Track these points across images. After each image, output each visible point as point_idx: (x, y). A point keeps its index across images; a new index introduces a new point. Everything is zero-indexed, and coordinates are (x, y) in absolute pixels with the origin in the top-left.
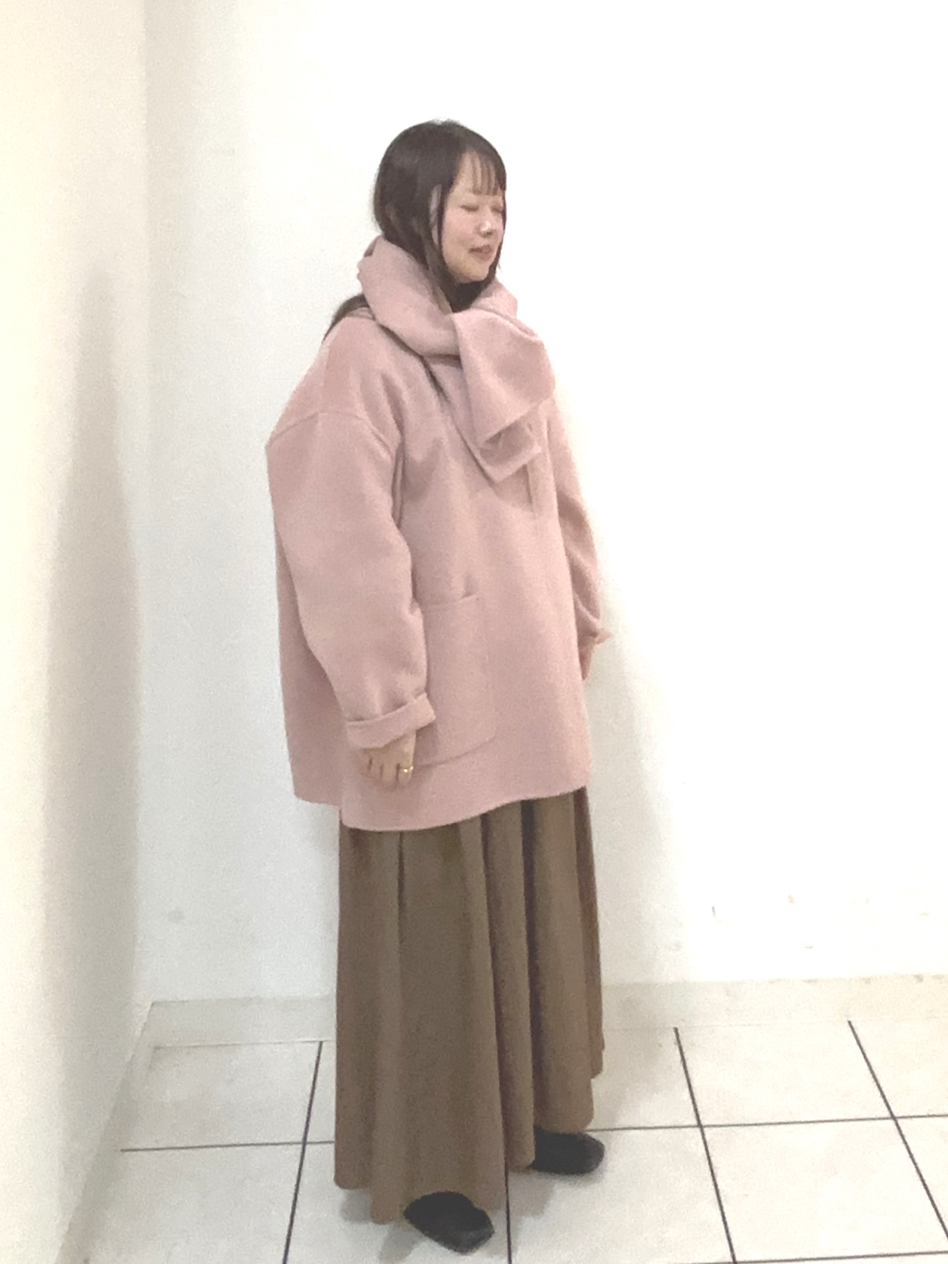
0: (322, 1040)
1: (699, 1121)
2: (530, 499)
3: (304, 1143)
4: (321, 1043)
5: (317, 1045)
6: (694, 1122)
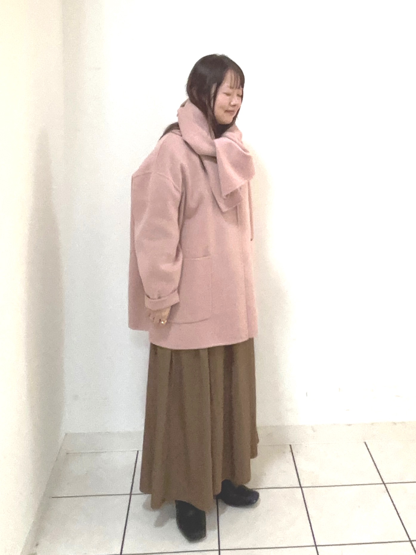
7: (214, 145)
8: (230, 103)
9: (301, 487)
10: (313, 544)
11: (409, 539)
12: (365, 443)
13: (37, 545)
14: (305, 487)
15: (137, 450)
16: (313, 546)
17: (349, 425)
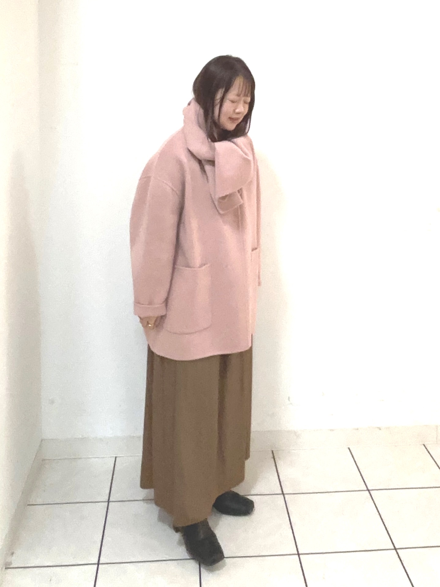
0: (116, 456)
1: (282, 491)
2: (238, 226)
3: (109, 501)
4: (116, 457)
5: (114, 458)
6: (281, 492)
7: (213, 149)
8: (234, 111)
9: (283, 494)
10: (297, 553)
11: (394, 547)
12: (349, 448)
13: (12, 554)
14: (288, 494)
15: (115, 456)
16: (296, 554)
17: (333, 430)
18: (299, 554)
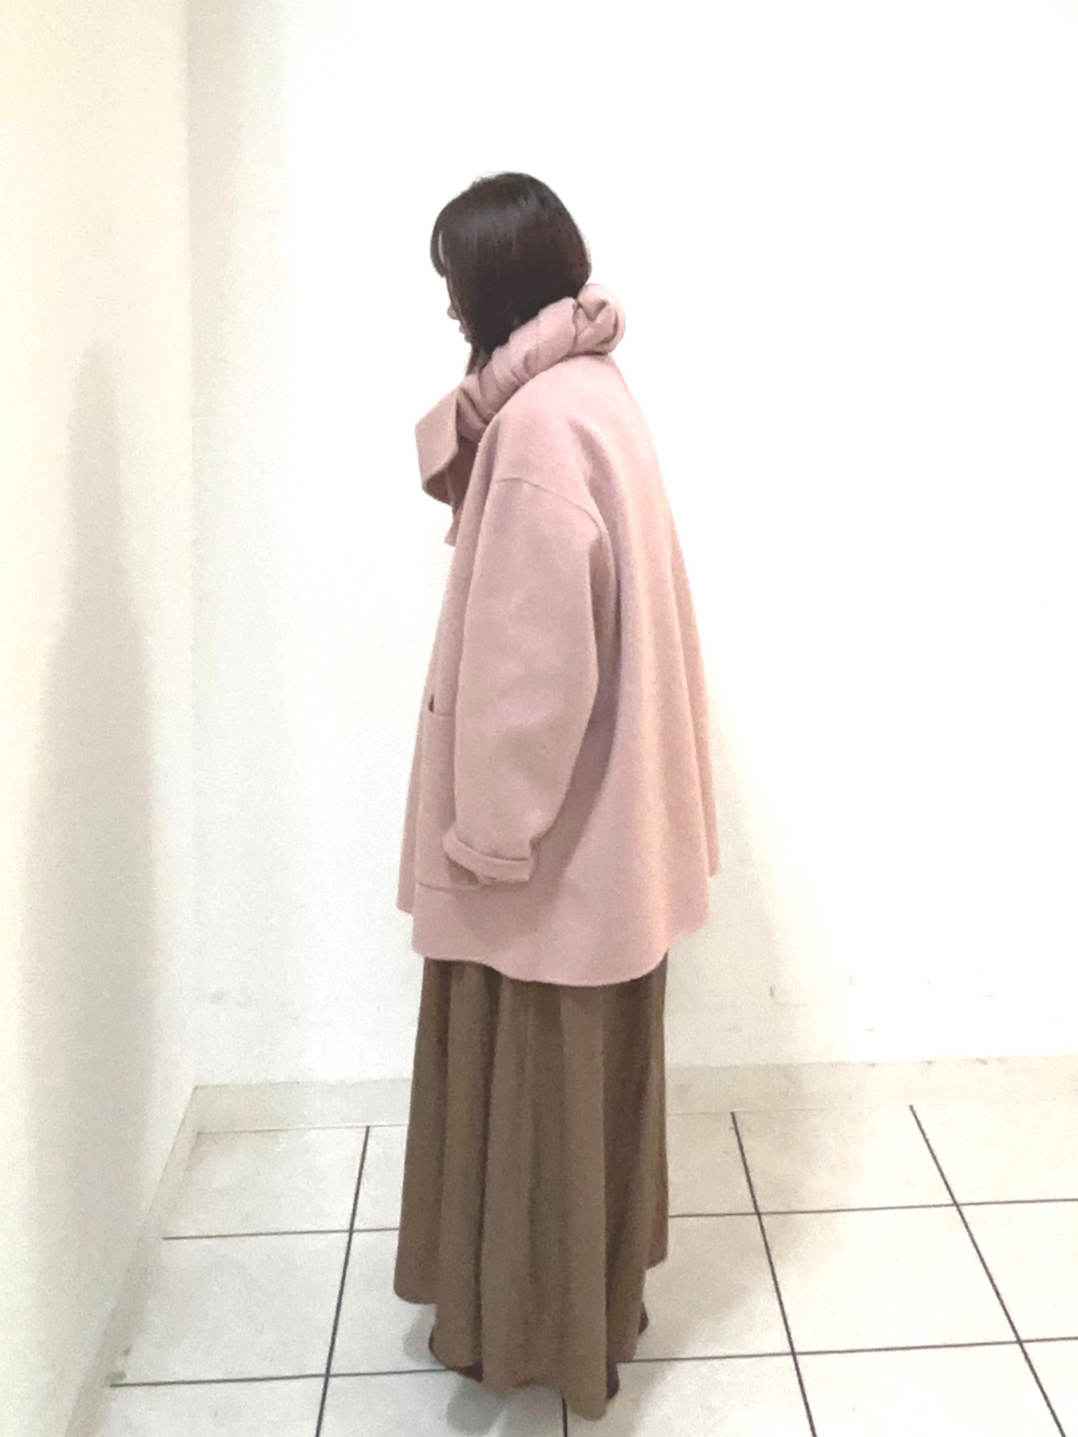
0: (368, 1124)
3: (351, 1231)
4: (368, 1128)
5: (365, 1130)
6: (752, 1210)
9: (759, 1214)
10: (790, 1352)
11: (1018, 1337)
12: (911, 1108)
13: (127, 1351)
14: (769, 1214)
16: (788, 1354)
18: (793, 1354)
